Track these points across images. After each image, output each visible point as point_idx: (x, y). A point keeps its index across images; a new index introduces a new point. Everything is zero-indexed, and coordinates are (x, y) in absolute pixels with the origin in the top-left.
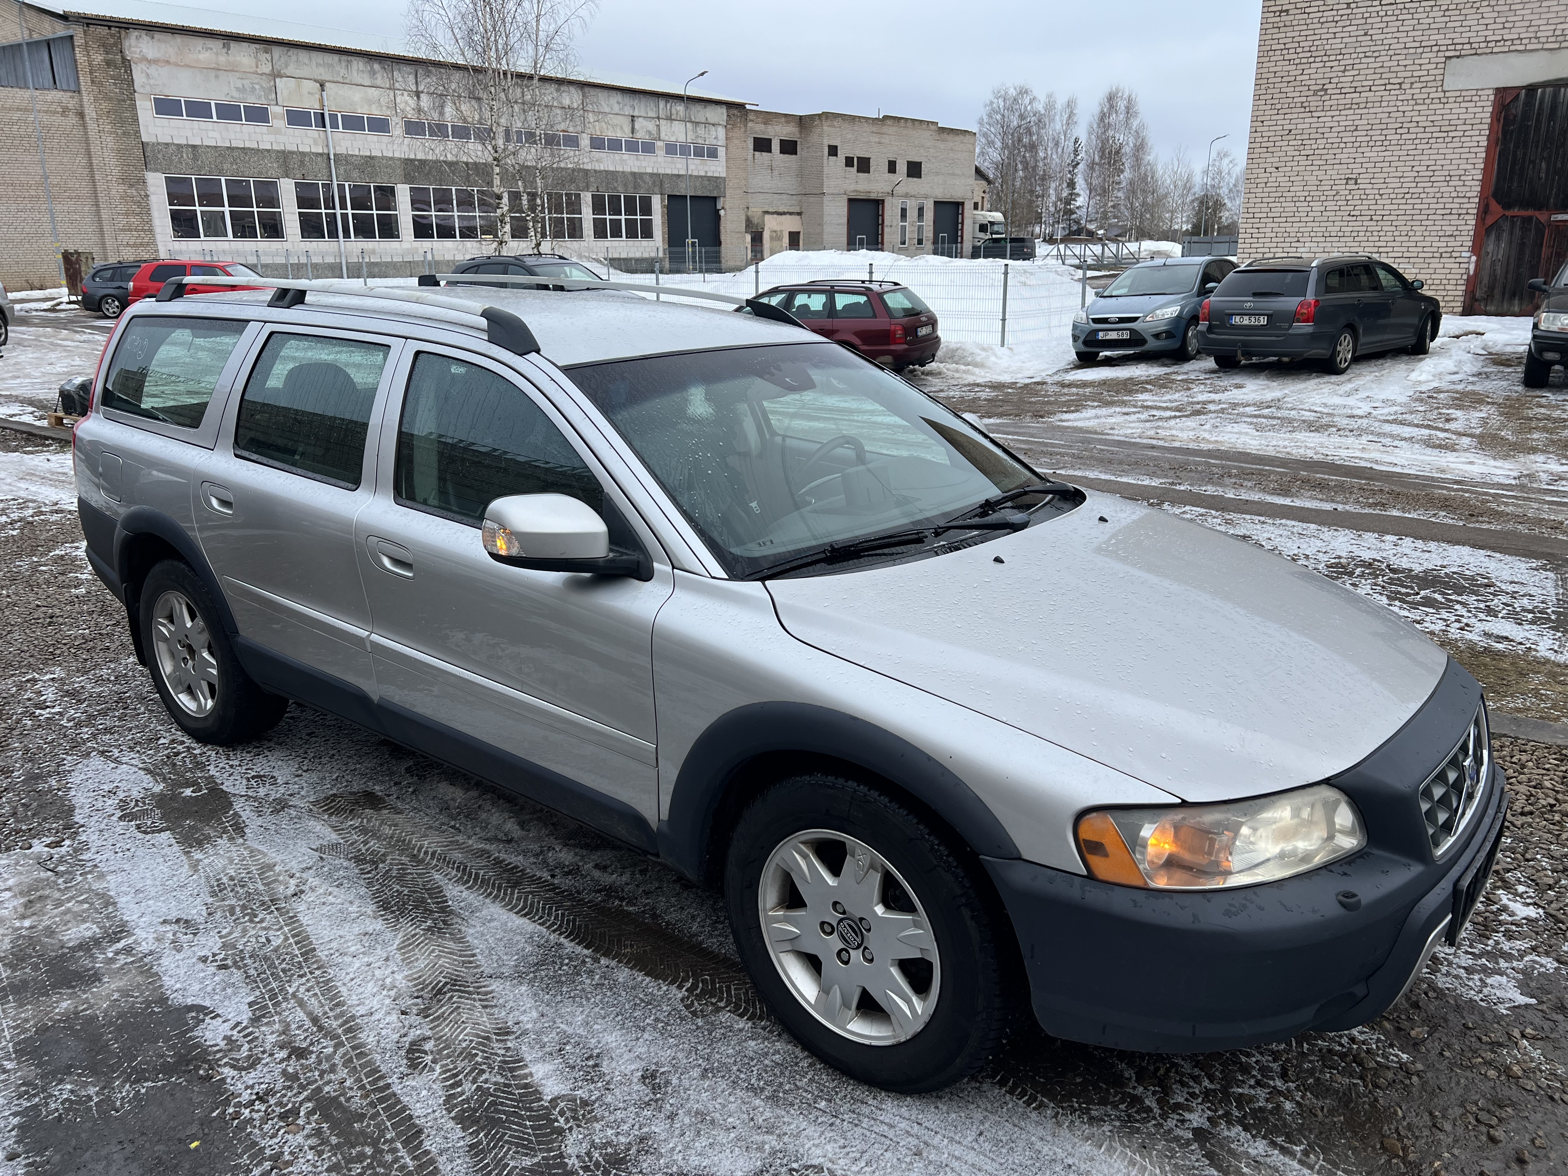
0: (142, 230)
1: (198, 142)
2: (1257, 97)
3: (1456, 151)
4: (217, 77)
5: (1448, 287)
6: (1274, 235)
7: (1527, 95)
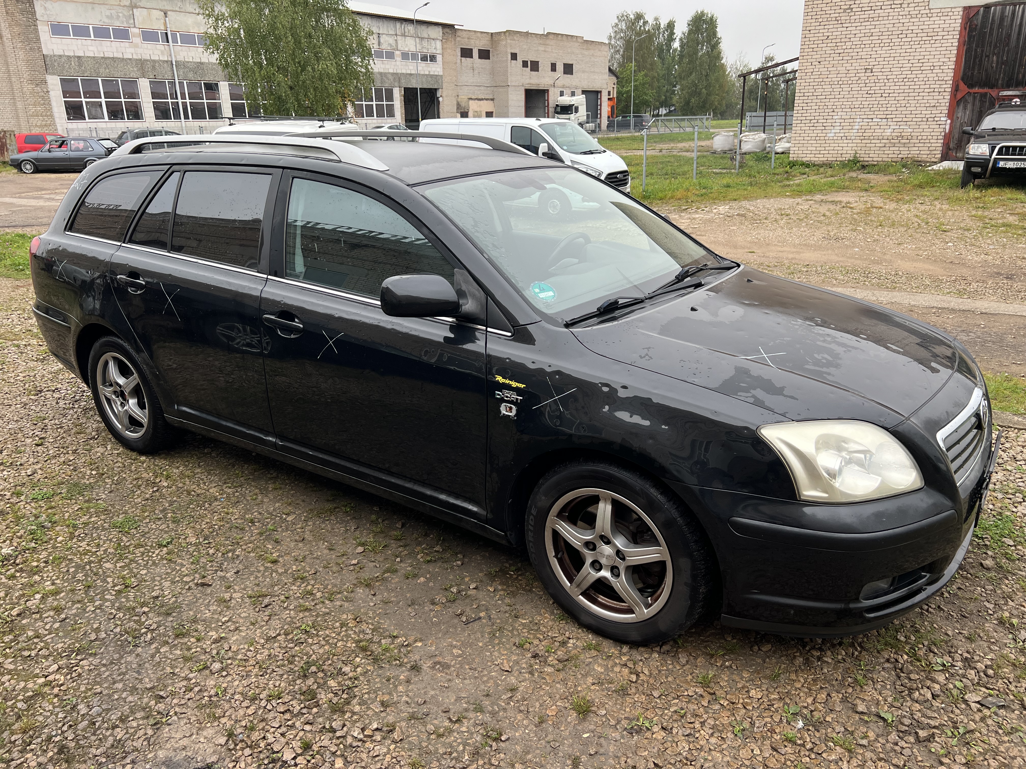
0: (46, 116)
1: (81, 54)
2: (806, 14)
3: (938, 49)
4: (93, 8)
5: (931, 141)
6: (817, 107)
7: (984, 11)
